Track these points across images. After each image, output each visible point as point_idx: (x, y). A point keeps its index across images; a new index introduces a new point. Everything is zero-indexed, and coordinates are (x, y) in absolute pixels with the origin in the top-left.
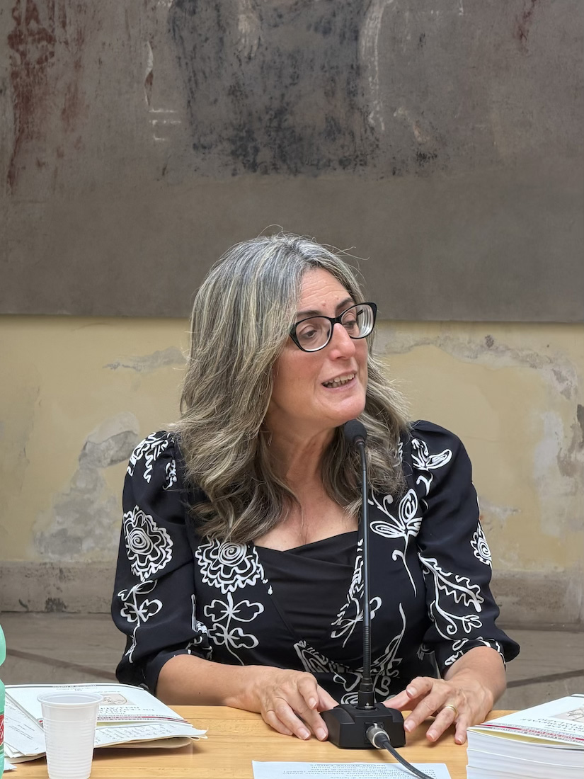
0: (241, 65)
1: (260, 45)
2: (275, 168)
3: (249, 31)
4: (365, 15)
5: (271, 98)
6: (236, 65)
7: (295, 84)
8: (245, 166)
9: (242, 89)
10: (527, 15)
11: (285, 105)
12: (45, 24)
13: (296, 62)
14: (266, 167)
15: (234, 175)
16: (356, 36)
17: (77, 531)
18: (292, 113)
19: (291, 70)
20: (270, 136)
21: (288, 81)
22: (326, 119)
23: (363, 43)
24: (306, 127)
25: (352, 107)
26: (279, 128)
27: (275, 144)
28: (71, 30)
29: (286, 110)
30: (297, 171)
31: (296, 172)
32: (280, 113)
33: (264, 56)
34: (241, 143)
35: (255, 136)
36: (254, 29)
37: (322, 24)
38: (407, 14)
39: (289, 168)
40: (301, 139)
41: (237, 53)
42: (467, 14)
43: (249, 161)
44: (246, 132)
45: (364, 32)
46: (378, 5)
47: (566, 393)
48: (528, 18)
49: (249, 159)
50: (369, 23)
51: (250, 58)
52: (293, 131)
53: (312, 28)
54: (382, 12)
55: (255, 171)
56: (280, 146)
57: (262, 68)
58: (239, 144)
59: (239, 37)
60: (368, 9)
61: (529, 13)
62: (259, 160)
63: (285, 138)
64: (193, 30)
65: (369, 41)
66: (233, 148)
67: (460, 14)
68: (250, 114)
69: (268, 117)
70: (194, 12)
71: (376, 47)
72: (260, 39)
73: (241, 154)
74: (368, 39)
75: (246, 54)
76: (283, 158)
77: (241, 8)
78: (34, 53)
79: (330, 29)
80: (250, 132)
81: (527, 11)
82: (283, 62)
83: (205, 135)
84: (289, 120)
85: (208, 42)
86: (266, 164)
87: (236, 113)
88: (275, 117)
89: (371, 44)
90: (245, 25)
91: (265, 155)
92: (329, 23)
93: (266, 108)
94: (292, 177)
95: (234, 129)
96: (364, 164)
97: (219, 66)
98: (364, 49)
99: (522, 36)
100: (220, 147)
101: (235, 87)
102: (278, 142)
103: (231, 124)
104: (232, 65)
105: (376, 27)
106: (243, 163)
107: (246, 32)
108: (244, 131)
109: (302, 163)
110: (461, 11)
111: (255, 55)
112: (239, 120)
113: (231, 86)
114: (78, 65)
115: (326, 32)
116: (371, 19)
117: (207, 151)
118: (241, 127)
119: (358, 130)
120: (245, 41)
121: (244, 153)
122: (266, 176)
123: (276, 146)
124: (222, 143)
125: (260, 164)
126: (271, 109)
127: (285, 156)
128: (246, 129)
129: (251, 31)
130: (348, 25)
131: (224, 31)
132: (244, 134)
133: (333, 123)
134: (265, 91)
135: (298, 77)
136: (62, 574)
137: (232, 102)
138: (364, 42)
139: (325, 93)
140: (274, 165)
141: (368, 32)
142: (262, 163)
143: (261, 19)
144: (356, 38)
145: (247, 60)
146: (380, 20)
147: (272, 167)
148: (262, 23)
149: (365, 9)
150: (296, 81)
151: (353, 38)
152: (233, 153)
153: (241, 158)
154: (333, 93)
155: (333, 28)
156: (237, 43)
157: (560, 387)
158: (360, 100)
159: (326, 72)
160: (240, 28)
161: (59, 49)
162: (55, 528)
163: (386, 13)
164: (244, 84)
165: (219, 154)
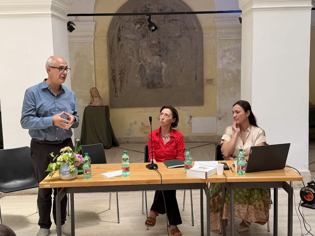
1: (150, 73)
5: (151, 80)
7: (154, 78)
10: (182, 68)
12: (123, 72)
13: (154, 75)
15: (147, 89)
16: (161, 71)
17: (130, 133)
22: (158, 82)
24: (156, 83)
25: (161, 80)
26: (152, 83)
28: (127, 73)
32: (152, 82)
33: (150, 75)
35: (150, 84)
38: (167, 69)
47: (188, 114)
49: (149, 87)
52: (154, 84)
53: (156, 71)
59: (147, 73)
64: (142, 72)
68: (149, 82)
70: (141, 70)
71: (164, 73)
75: (148, 75)
76: (153, 87)
77: (147, 69)
78: (122, 76)
82: (152, 75)
83: (143, 85)
84: (154, 82)
87: (147, 82)
91: (151, 87)
94: (154, 89)
96: (163, 87)
102: (152, 85)
104: (146, 76)
109: (155, 87)
114: (128, 77)
115: (158, 71)
119: (162, 83)
122: (151, 89)
131: (145, 72)
136: (128, 138)
137: (147, 80)
138: (162, 73)
141: (163, 71)
148: (150, 71)
152: (147, 87)
154: (159, 79)
157: (188, 113)
158: (162, 80)
159: (158, 76)
160: (147, 71)
161: (125, 75)
162: (127, 133)
163: (165, 69)
164: (148, 78)
165: (145, 87)
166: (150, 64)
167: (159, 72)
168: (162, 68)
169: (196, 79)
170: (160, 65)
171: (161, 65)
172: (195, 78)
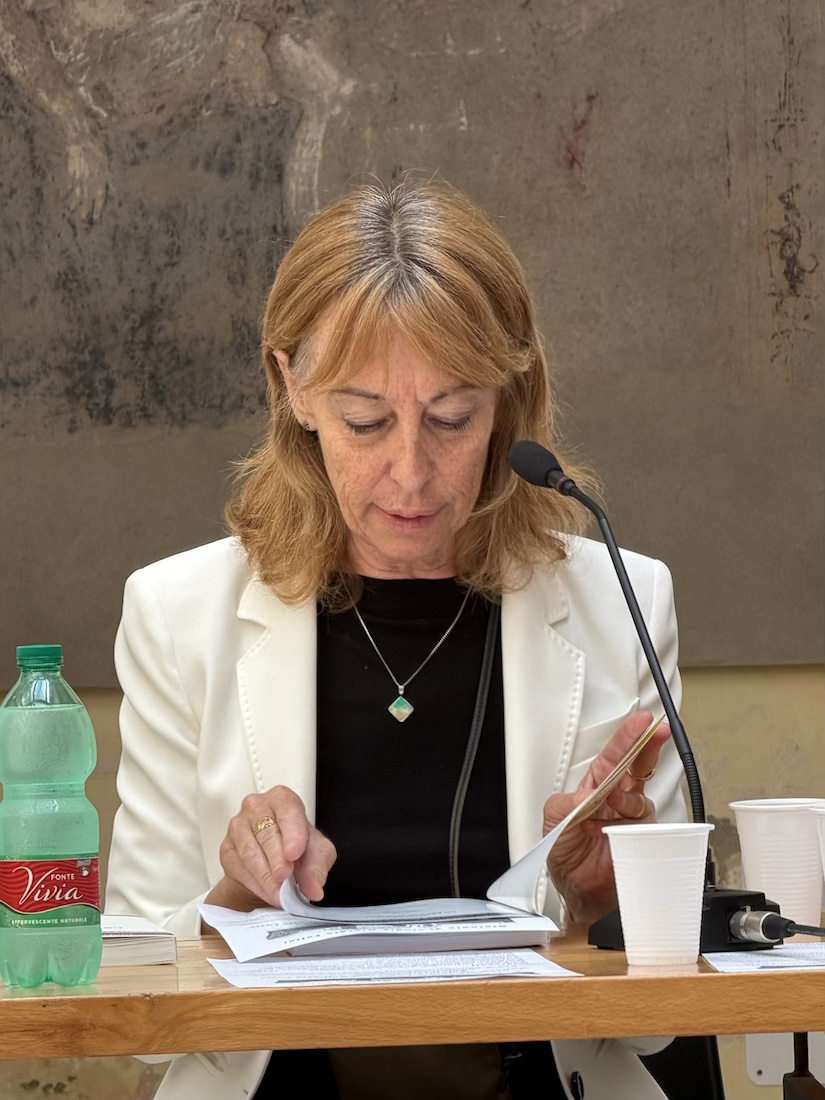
0: (75, 234)
1: (107, 198)
2: (145, 416)
3: (87, 173)
4: (292, 136)
5: (133, 291)
6: (67, 235)
7: (173, 265)
8: (91, 415)
9: (80, 278)
10: (580, 126)
11: (157, 302)
13: (174, 226)
14: (128, 413)
15: (71, 430)
16: (279, 175)
18: (171, 317)
19: (165, 240)
20: (132, 358)
21: (162, 260)
22: (233, 323)
23: (293, 186)
24: (197, 339)
26: (148, 344)
27: (143, 373)
29: (160, 310)
30: (184, 417)
31: (183, 421)
32: (150, 317)
33: (116, 216)
34: (83, 373)
35: (107, 359)
36: (97, 171)
37: (218, 156)
38: (368, 133)
39: (170, 414)
40: (189, 362)
41: (68, 215)
42: (473, 128)
43: (97, 405)
44: (90, 353)
45: (292, 168)
46: (315, 119)
48: (581, 131)
49: (96, 400)
50: (301, 152)
51: (91, 222)
52: (175, 349)
53: (201, 164)
54: (322, 131)
55: (109, 422)
56: (152, 377)
57: (114, 238)
58: (78, 374)
59: (70, 186)
60: (297, 126)
61: (584, 122)
62: (115, 402)
63: (161, 360)
65: (302, 184)
66: (68, 382)
67: (462, 128)
68: (96, 321)
69: (127, 325)
71: (316, 193)
72: (107, 187)
73: (83, 393)
74: (301, 180)
75: (84, 216)
76: (159, 395)
77: (72, 134)
79: (233, 164)
80: (97, 353)
81: (579, 119)
82: (151, 227)
83: (17, 362)
84: (167, 329)
85: (15, 196)
86: (128, 409)
87: (69, 320)
88: (142, 324)
89: (307, 189)
90: (80, 163)
91: (127, 393)
92: (230, 153)
93: (124, 308)
94: (176, 430)
95: (68, 350)
97: (36, 237)
98: (294, 198)
99: (572, 162)
100: (45, 382)
101: (66, 275)
102: (148, 368)
103: (63, 339)
104: (59, 235)
105: (314, 158)
106: (88, 409)
107: (82, 176)
108: (86, 352)
109: (194, 404)
110: (462, 124)
111: (101, 217)
112: (76, 334)
113: (59, 273)
115: (225, 170)
116: (303, 143)
117: (21, 390)
118: (81, 346)
120: (82, 192)
121: (87, 391)
122: (129, 430)
123: (146, 376)
124: (48, 376)
125: (117, 410)
126: (133, 311)
127: (161, 392)
128: (90, 348)
129: (92, 174)
130: (263, 157)
131: (44, 176)
132: (86, 357)
133: (245, 330)
134: (120, 279)
135: (178, 253)
137: (63, 301)
139: (229, 278)
140: (143, 409)
141: (300, 166)
142: (121, 407)
143: (108, 151)
144: (280, 179)
145: (84, 225)
146: (320, 145)
147: (139, 414)
148: (110, 160)
149: (293, 128)
150: (175, 260)
151: (275, 178)
152: (69, 392)
153: (83, 400)
154: (243, 277)
155: (237, 163)
156: (67, 197)
159: (228, 240)
160: (71, 169)
163: (330, 132)
164: (82, 269)
165: (44, 395)
166: (109, 60)
167: (239, 182)
168: (282, 123)
169: (794, 275)
170: (256, 80)
171: (276, 74)
172: (779, 266)
